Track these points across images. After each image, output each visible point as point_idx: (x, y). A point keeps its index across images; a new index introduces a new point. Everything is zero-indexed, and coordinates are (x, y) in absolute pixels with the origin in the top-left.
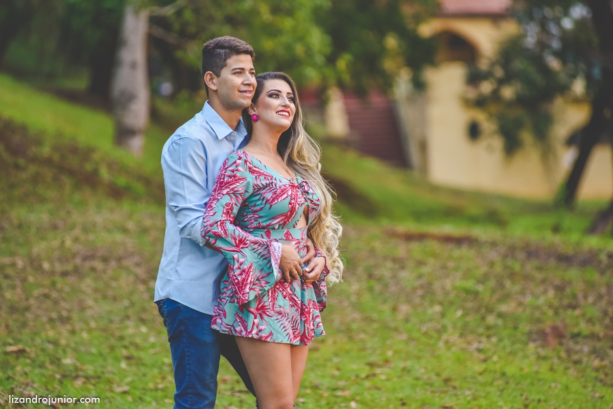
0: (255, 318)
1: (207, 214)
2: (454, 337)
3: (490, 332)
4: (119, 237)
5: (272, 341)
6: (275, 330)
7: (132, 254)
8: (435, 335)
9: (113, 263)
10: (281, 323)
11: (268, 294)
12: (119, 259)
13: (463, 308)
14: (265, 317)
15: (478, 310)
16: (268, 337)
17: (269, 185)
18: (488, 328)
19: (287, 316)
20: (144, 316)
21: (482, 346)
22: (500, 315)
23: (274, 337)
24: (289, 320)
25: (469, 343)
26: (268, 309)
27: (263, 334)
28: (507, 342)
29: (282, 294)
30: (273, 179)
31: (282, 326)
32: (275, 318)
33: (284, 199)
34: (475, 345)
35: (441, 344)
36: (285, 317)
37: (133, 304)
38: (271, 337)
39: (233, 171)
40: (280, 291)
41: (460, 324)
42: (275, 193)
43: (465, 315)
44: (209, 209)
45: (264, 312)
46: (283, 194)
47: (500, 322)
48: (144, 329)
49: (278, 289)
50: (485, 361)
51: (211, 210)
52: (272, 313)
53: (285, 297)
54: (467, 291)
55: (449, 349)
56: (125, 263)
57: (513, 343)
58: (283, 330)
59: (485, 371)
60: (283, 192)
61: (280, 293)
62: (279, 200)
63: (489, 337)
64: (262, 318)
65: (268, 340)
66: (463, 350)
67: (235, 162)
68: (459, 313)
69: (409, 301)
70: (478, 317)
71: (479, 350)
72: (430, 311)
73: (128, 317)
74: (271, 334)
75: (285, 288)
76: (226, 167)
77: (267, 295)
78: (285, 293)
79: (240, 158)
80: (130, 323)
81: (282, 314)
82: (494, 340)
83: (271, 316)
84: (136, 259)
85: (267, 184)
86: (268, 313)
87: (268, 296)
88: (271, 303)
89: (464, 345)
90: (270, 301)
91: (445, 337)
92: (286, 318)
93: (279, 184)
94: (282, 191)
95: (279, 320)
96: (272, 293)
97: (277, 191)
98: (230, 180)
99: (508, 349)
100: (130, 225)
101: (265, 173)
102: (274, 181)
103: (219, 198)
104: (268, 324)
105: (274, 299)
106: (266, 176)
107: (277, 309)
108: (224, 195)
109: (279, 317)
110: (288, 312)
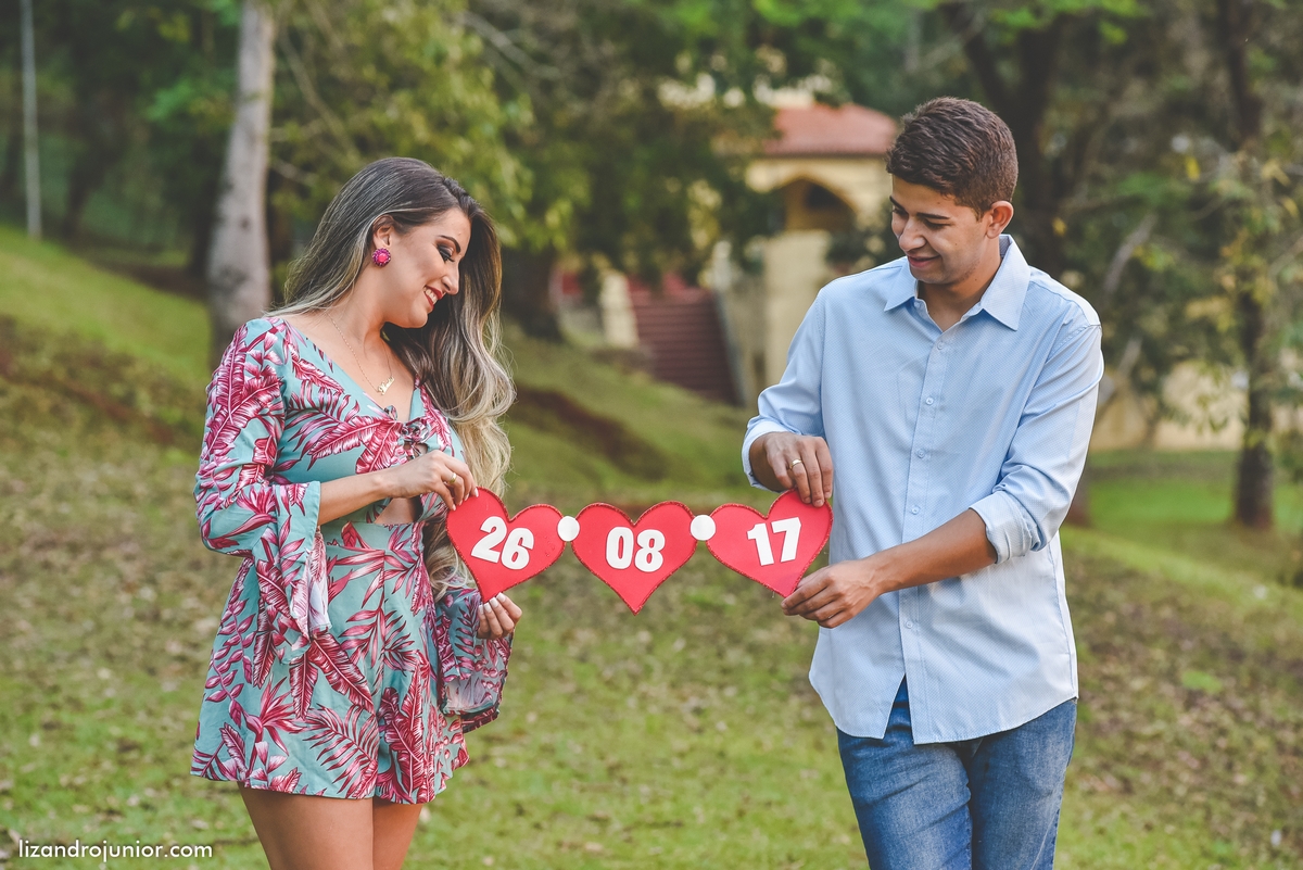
0: (259, 739)
1: (214, 463)
2: (657, 688)
3: (727, 679)
4: (114, 509)
5: (298, 790)
6: (304, 764)
7: (128, 539)
8: (626, 684)
9: (85, 556)
10: (322, 747)
11: (292, 676)
12: (100, 548)
13: (687, 636)
14: (282, 733)
15: (712, 639)
16: (288, 783)
17: (328, 406)
18: (725, 671)
19: (340, 731)
20: (114, 649)
21: (703, 704)
22: (754, 649)
23: (303, 782)
24: (347, 741)
25: (684, 699)
26: (289, 714)
27: (279, 777)
28: (752, 696)
29: (328, 678)
30: (342, 396)
31: (326, 756)
32: (307, 734)
33: (348, 449)
34: (694, 702)
35: (632, 702)
36: (336, 733)
37: (99, 627)
38: (295, 781)
39: (260, 359)
40: (323, 670)
41: (675, 665)
42: (331, 432)
43: (690, 646)
44: (217, 452)
45: (280, 723)
46: (350, 437)
47: (748, 660)
48: (105, 674)
49: (320, 665)
50: (700, 731)
51: (224, 454)
52: (300, 722)
53: (336, 687)
54: (705, 606)
55: (642, 709)
56: (108, 554)
57: (763, 698)
58: (328, 765)
59: (692, 749)
60: (351, 432)
61: (322, 676)
62: (336, 450)
63: (721, 687)
64: (274, 736)
65: (290, 789)
66: (668, 710)
67: (262, 337)
68: (679, 645)
69: (597, 624)
70: (713, 650)
71: (698, 711)
72: (628, 642)
73: (84, 652)
74: (295, 774)
75: (338, 665)
76: (243, 346)
77: (288, 680)
78: (335, 677)
79: (274, 331)
80: (84, 663)
81: (327, 726)
82: (730, 692)
83: (297, 732)
84: (130, 548)
85: (322, 404)
86: (289, 725)
87: (291, 682)
88: (297, 700)
89: (674, 702)
90: (294, 694)
91: (643, 687)
92: (337, 737)
93: (348, 411)
94: (350, 430)
95: (318, 741)
96: (301, 674)
97: (336, 427)
98: (256, 381)
99: (751, 709)
100: (140, 489)
101: (326, 378)
102: (342, 401)
103: (240, 425)
104: (289, 751)
105: (306, 689)
106: (325, 385)
107: (313, 714)
108: (249, 419)
109: (319, 732)
110: (344, 721)
